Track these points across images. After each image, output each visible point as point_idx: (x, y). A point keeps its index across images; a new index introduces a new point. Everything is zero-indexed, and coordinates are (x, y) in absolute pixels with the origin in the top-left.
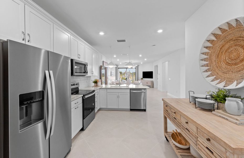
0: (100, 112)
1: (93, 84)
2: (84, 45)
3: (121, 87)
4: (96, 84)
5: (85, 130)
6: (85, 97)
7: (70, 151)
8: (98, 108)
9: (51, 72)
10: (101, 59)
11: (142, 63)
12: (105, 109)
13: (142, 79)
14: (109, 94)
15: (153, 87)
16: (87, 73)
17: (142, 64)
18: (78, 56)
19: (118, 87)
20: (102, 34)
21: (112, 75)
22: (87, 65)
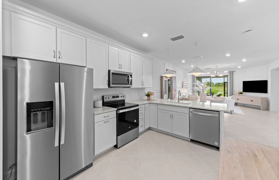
0: (150, 132)
1: (146, 98)
2: (129, 53)
3: (180, 103)
4: (148, 97)
5: (120, 149)
6: (119, 112)
7: (91, 165)
8: (147, 127)
9: (62, 84)
10: (164, 67)
11: (239, 67)
12: (156, 130)
13: (241, 93)
14: (160, 112)
15: (268, 109)
16: (131, 84)
17: (241, 68)
18: (119, 66)
19: (177, 103)
20: (145, 35)
21: (184, 87)
22: (131, 76)
